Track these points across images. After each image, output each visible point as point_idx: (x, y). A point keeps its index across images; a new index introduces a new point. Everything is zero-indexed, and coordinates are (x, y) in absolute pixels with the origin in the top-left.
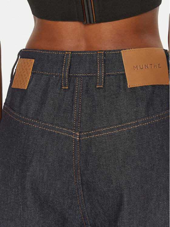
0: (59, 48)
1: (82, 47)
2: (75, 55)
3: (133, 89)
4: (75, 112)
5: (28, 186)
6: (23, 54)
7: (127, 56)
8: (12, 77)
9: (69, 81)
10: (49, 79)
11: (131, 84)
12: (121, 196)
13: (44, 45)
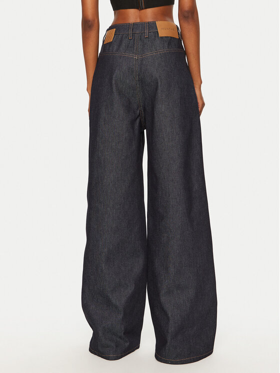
0: (127, 22)
1: (138, 21)
2: (134, 24)
3: (162, 37)
4: (135, 47)
5: (114, 82)
6: (111, 28)
7: (158, 24)
8: (103, 42)
9: (132, 35)
10: (123, 36)
11: (160, 35)
12: (157, 83)
13: (121, 22)
